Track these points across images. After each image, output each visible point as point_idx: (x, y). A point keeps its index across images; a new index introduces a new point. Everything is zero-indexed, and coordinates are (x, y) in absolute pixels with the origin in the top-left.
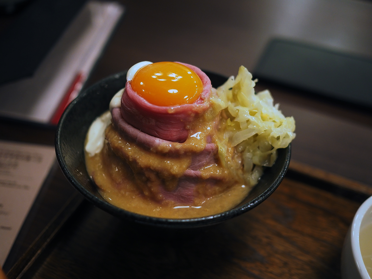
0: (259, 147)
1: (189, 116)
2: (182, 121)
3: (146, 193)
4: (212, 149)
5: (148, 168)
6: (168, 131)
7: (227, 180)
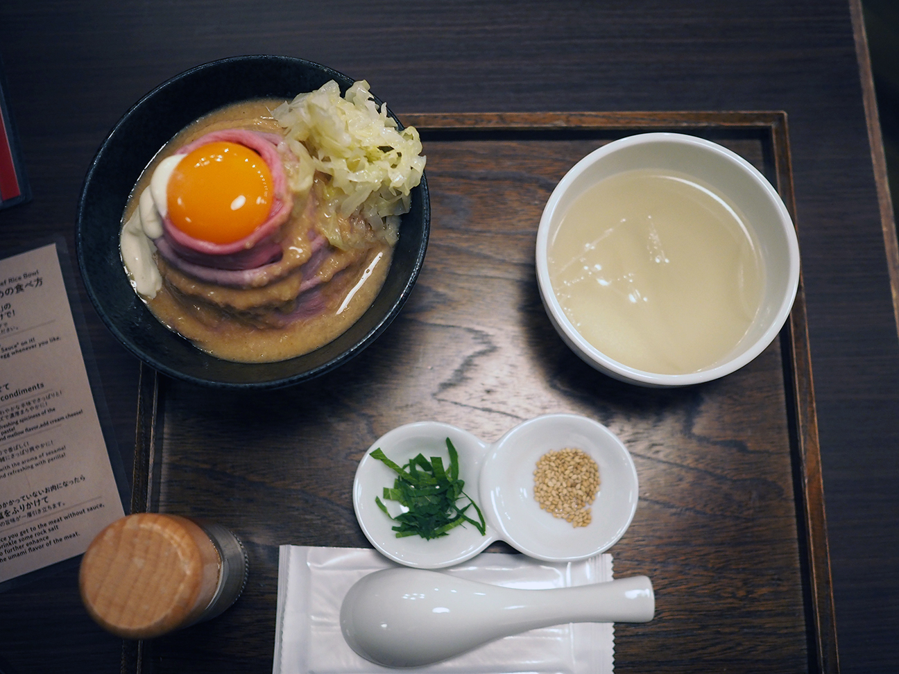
4: (320, 245)
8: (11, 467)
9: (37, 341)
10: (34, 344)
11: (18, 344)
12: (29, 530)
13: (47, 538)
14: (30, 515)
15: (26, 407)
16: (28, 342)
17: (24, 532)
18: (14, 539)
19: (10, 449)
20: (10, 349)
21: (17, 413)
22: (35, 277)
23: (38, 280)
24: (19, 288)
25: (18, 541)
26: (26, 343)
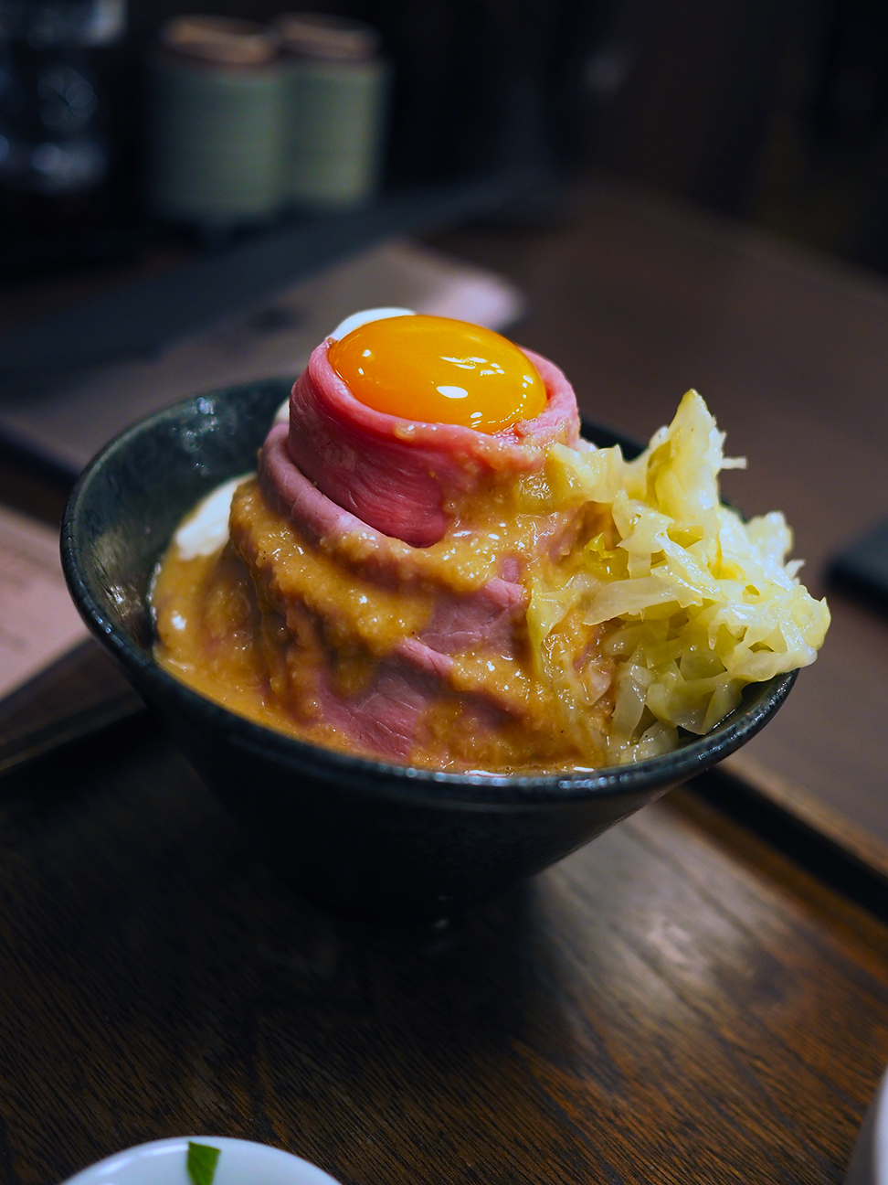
0: (678, 661)
1: (459, 466)
2: (433, 475)
3: (276, 684)
4: (511, 602)
5: (297, 600)
6: (384, 497)
7: (539, 725)
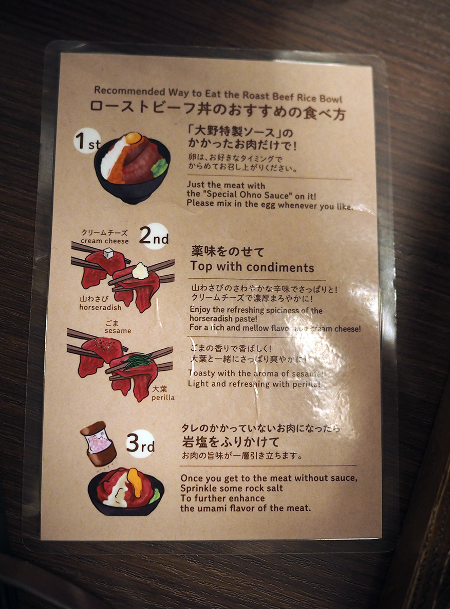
8: (236, 374)
9: (319, 201)
10: (313, 202)
11: (291, 194)
12: (239, 479)
13: (262, 499)
14: (246, 456)
15: (281, 292)
16: (306, 197)
17: (232, 479)
18: (214, 484)
19: (242, 348)
20: (278, 197)
21: (266, 297)
22: (336, 106)
23: (339, 111)
24: (310, 113)
25: (218, 489)
26: (302, 197)
